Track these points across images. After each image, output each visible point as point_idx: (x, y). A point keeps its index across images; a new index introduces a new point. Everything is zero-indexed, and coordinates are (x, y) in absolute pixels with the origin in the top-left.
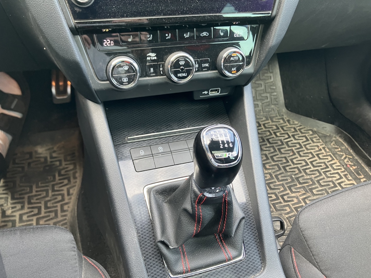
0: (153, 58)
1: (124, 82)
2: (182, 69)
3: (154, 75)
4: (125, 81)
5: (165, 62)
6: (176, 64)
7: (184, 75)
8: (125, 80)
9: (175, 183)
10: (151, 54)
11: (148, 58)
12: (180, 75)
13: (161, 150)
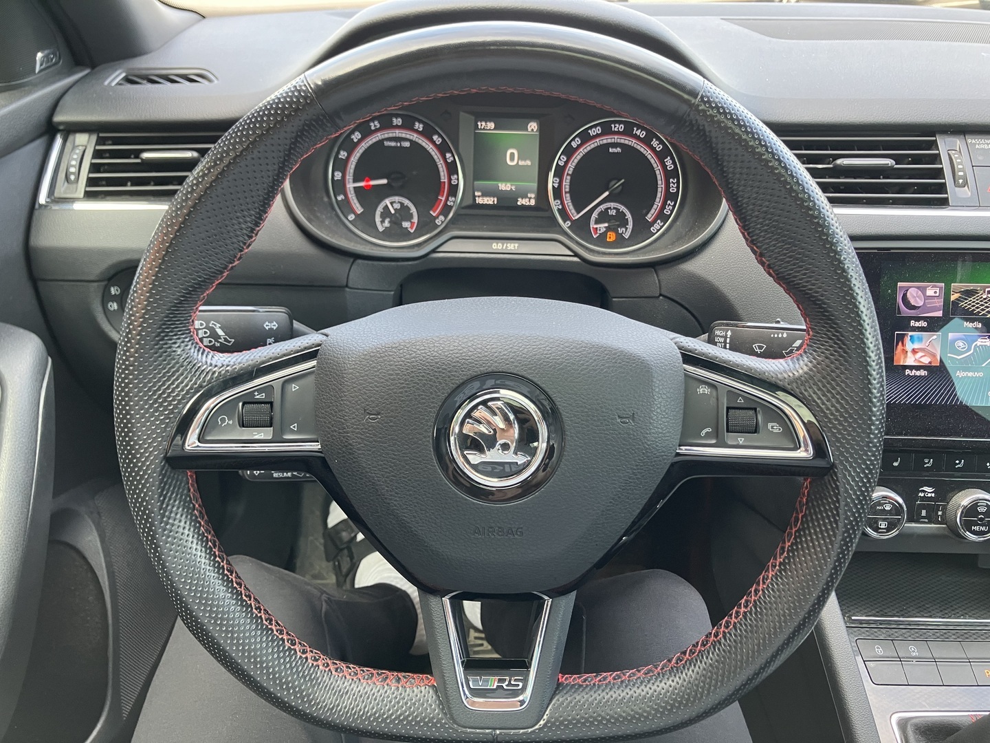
0: (929, 495)
1: (880, 529)
2: (981, 520)
3: (926, 520)
4: (882, 527)
5: (948, 503)
6: (971, 510)
7: (983, 529)
8: (883, 525)
9: (951, 719)
10: (925, 488)
11: (921, 495)
12: (976, 528)
13: (913, 651)
